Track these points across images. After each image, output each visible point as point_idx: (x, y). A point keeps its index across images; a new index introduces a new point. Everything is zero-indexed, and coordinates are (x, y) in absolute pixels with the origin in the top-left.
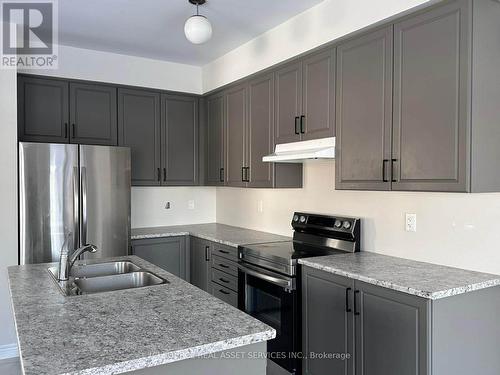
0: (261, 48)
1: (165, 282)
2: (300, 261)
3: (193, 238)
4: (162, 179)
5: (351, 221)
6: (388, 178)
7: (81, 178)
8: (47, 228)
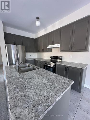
0: (46, 30)
1: (38, 69)
2: (56, 63)
3: (35, 60)
4: (30, 51)
5: (61, 57)
6: (71, 49)
7: (17, 51)
8: (12, 59)
